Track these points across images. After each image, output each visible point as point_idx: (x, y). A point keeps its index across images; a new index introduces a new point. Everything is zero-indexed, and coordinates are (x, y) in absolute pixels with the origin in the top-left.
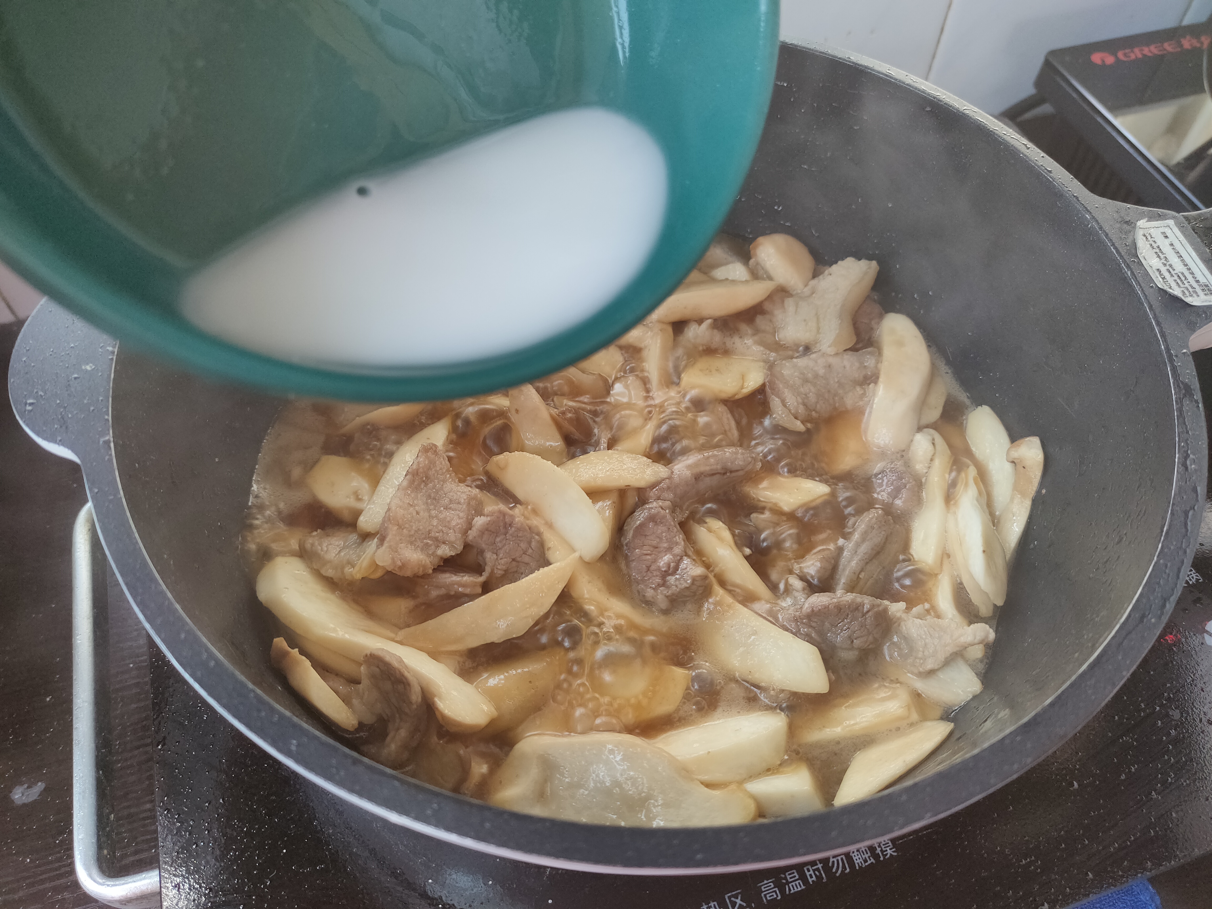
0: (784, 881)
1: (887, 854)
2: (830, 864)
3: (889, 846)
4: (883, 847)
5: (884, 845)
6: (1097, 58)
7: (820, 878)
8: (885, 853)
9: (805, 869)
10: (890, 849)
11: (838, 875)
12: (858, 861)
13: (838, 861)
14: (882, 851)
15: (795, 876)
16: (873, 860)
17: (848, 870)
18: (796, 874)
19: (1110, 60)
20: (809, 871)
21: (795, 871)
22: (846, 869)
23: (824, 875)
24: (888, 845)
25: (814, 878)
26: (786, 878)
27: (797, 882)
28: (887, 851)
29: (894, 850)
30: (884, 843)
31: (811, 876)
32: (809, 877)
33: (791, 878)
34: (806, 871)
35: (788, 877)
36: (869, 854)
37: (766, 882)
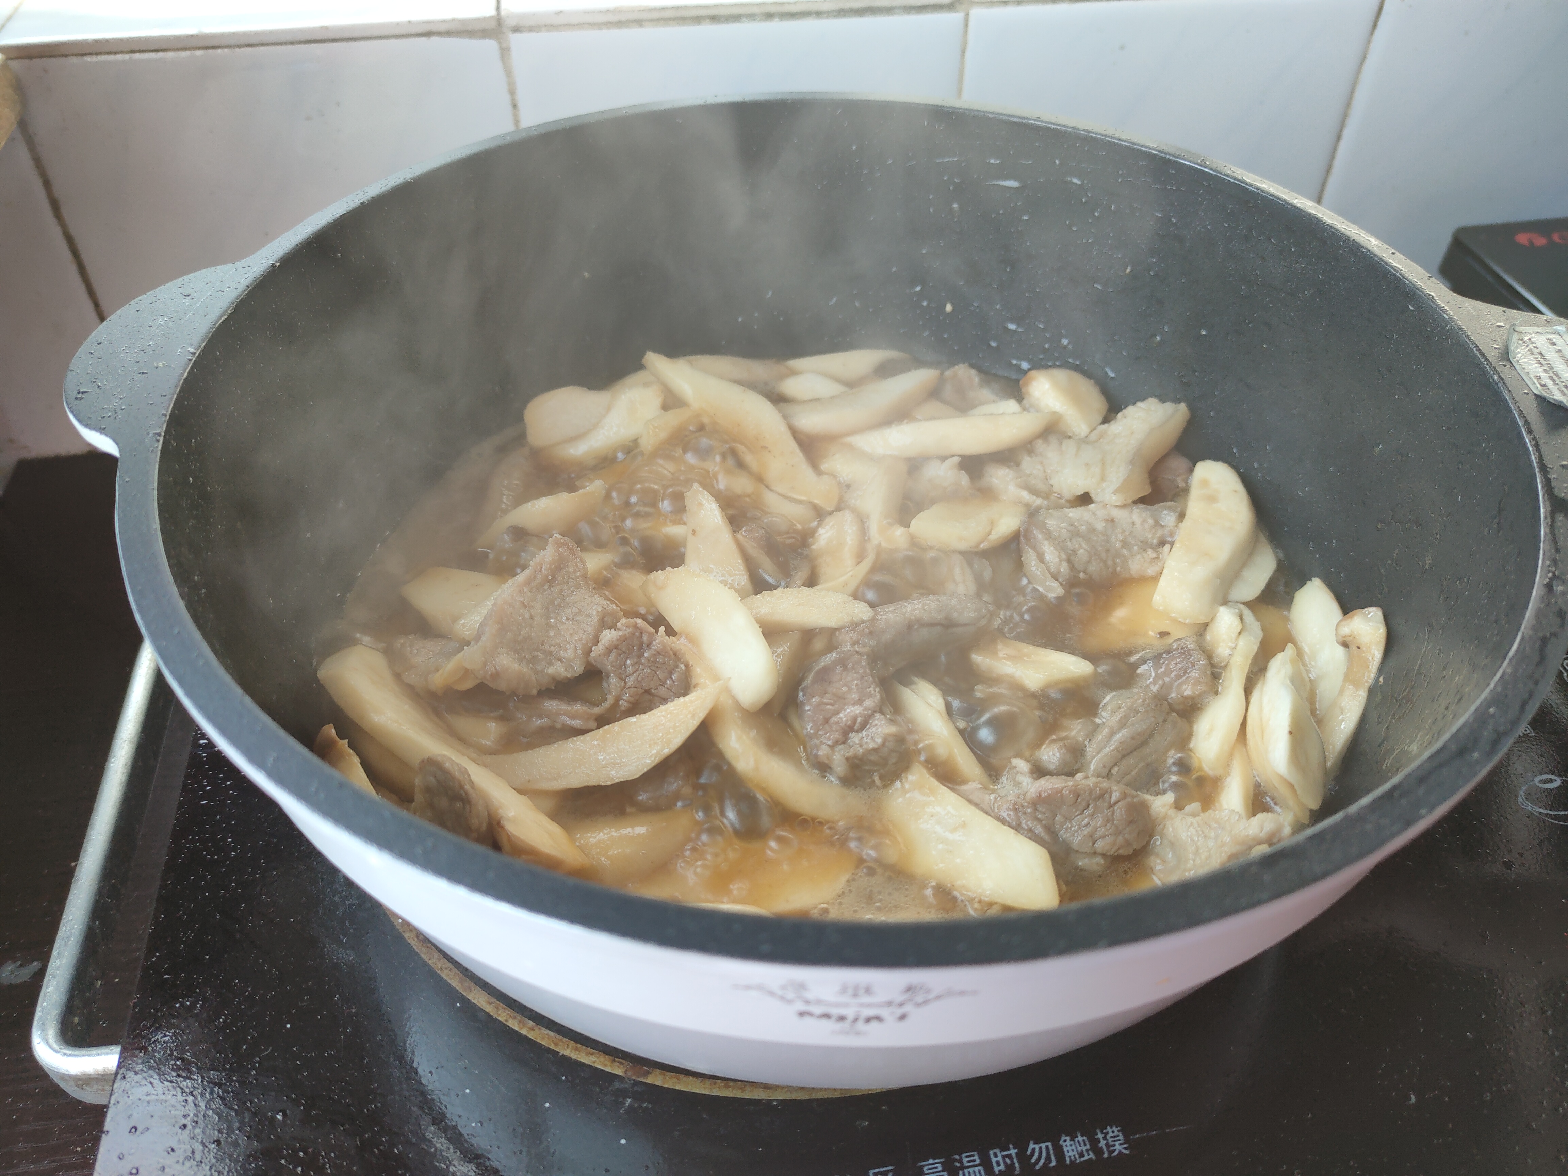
0: (958, 1165)
1: (1114, 1151)
2: (1029, 1152)
3: (1119, 1140)
4: (1110, 1140)
5: (1111, 1137)
6: (1523, 238)
7: (1010, 1167)
8: (1112, 1149)
9: (991, 1152)
10: (1120, 1144)
11: (1038, 1167)
12: (1071, 1153)
13: (1040, 1148)
14: (1107, 1145)
15: (974, 1161)
16: (1092, 1155)
17: (1053, 1164)
18: (976, 1157)
19: (1541, 241)
20: (996, 1155)
21: (975, 1153)
22: (1051, 1162)
23: (1017, 1165)
24: (1118, 1138)
25: (1002, 1167)
26: (960, 1161)
27: (976, 1169)
28: (1114, 1145)
29: (1126, 1146)
30: (1112, 1135)
31: (998, 1163)
32: (994, 1165)
33: (969, 1162)
34: (992, 1156)
35: (965, 1160)
36: (1088, 1147)
37: (931, 1161)
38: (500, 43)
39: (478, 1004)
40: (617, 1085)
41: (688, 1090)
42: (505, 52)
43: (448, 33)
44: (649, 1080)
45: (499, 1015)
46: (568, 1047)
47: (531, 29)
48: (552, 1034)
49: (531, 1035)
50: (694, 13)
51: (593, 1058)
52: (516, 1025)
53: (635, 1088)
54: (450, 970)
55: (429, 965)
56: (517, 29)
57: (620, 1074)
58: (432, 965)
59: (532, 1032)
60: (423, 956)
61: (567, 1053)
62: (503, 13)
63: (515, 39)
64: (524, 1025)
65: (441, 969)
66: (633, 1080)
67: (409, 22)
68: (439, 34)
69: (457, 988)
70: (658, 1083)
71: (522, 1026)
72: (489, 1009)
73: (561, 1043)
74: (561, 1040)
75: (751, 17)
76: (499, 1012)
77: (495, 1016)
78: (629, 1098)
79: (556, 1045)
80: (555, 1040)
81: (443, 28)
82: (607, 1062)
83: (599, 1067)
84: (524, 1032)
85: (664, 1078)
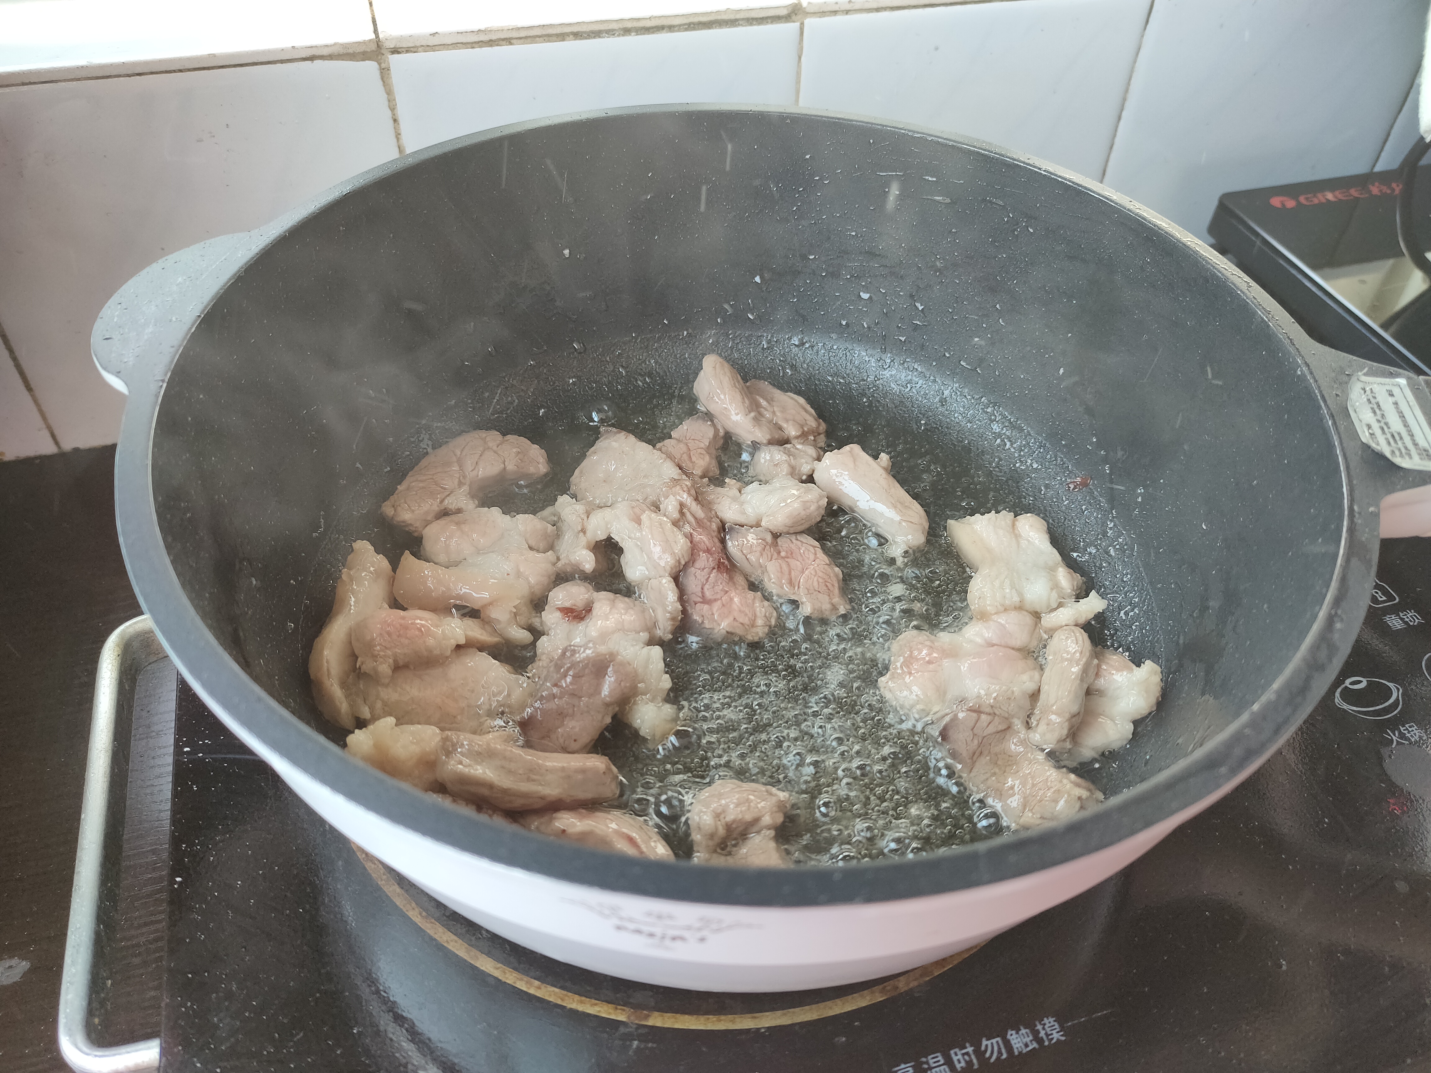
0: (926, 1066)
1: (1052, 1039)
2: (983, 1048)
3: (1055, 1029)
4: (1048, 1030)
5: (1049, 1027)
6: (1276, 201)
7: (969, 1063)
8: (1050, 1037)
9: (952, 1052)
10: (1058, 1032)
11: (992, 1060)
12: (1018, 1045)
13: (992, 1043)
14: (1047, 1035)
15: (938, 1061)
16: (1035, 1045)
17: (1005, 1056)
18: (940, 1058)
19: (1291, 204)
20: (956, 1054)
21: (938, 1054)
22: (1002, 1055)
23: (975, 1061)
24: (1054, 1028)
25: (963, 1064)
26: (927, 1063)
27: (942, 1068)
28: (1052, 1034)
29: (1062, 1033)
30: (1050, 1025)
31: (959, 1061)
32: (956, 1062)
33: (935, 1062)
34: (953, 1055)
35: (931, 1061)
36: (1031, 1038)
37: (903, 1066)
38: (380, 64)
39: (485, 970)
40: (622, 1030)
41: (685, 1028)
42: (384, 73)
43: (331, 57)
44: (650, 1022)
45: (507, 978)
46: (573, 1001)
47: (408, 50)
48: (557, 990)
49: (539, 994)
50: (559, 31)
51: (597, 1008)
52: (524, 985)
53: (640, 1031)
54: (456, 942)
55: (435, 940)
56: (395, 51)
57: (624, 1020)
58: (438, 939)
59: (539, 991)
60: (428, 931)
61: (574, 1006)
62: (381, 36)
63: (394, 60)
64: (531, 984)
65: (447, 942)
66: (637, 1024)
67: (293, 47)
68: (322, 57)
69: (465, 958)
70: (659, 1024)
71: (529, 986)
72: (497, 974)
73: (567, 998)
74: (566, 995)
75: (611, 33)
76: (507, 976)
77: (504, 980)
78: (635, 1040)
79: (562, 1000)
80: (561, 996)
81: (325, 52)
82: (611, 1011)
83: (604, 1015)
84: (532, 991)
85: (664, 1019)
